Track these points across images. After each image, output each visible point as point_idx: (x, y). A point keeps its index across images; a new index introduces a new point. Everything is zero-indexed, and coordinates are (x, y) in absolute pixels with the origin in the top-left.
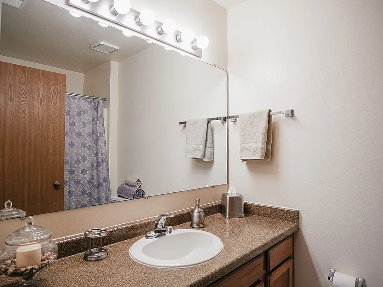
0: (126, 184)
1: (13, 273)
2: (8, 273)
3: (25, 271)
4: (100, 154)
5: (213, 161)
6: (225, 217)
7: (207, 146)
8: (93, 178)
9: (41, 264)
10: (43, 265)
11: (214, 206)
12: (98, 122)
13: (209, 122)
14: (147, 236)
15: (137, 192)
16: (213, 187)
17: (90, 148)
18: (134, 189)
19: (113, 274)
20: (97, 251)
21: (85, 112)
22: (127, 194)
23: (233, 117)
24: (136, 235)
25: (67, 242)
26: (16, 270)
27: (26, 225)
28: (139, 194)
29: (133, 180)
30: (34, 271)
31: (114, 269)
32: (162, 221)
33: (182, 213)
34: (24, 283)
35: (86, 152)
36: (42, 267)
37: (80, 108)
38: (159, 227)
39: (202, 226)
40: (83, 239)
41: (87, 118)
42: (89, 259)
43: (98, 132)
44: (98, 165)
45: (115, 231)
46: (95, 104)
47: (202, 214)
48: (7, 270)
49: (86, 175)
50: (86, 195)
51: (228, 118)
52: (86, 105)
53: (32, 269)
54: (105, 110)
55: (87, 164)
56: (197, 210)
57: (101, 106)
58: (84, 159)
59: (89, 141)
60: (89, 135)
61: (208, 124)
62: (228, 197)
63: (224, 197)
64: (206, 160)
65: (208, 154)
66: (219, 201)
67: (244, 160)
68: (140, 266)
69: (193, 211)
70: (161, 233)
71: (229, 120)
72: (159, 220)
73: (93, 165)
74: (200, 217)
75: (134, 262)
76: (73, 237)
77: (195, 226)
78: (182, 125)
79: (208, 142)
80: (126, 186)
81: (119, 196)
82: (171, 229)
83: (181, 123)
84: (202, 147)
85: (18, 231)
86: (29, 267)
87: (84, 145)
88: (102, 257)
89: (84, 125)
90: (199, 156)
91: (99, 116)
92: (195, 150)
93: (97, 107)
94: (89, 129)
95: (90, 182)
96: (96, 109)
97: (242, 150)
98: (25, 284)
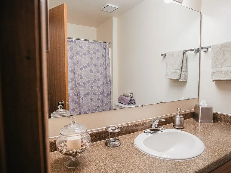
0: (124, 95)
1: (65, 153)
2: (63, 153)
3: (72, 153)
4: (108, 77)
5: (187, 81)
6: (198, 121)
7: (183, 70)
8: (104, 91)
9: (82, 149)
10: (83, 150)
11: (189, 113)
12: (106, 57)
13: (184, 53)
14: (144, 132)
15: (131, 100)
16: (188, 99)
17: (101, 73)
18: (129, 99)
19: (126, 159)
20: (113, 140)
21: (98, 51)
22: (124, 101)
23: (205, 48)
24: (137, 131)
25: (95, 133)
26: (67, 152)
27: (71, 122)
28: (132, 102)
29: (128, 93)
30: (78, 153)
31: (126, 155)
32: (156, 123)
33: (167, 117)
34: (72, 158)
35: (99, 76)
36: (82, 151)
37: (96, 49)
38: (153, 127)
39: (182, 127)
40: (105, 132)
41: (99, 55)
42: (108, 145)
43: (107, 63)
44: (107, 83)
45: (123, 127)
46: (104, 45)
47: (183, 119)
48: (62, 150)
49: (100, 89)
50: (100, 101)
51: (202, 48)
52: (99, 47)
53: (77, 152)
54: (110, 49)
55: (100, 83)
56: (178, 116)
57: (107, 47)
58: (98, 79)
59: (101, 69)
60: (101, 65)
61: (184, 54)
62: (201, 107)
63: (197, 107)
64: (182, 81)
65: (183, 76)
66: (193, 110)
67: (214, 80)
68: (145, 155)
69: (175, 117)
70: (154, 131)
71: (202, 50)
72: (153, 122)
73: (103, 83)
74: (181, 121)
75: (139, 151)
76: (98, 130)
77: (177, 127)
78: (163, 57)
79: (183, 67)
80: (124, 97)
81: (119, 102)
82: (162, 129)
83: (162, 55)
84: (179, 71)
85: (67, 126)
86: (75, 151)
87: (98, 71)
88: (117, 145)
89: (98, 59)
90: (176, 77)
91: (106, 53)
92: (173, 73)
93: (105, 48)
94: (101, 61)
95: (102, 93)
96: (105, 49)
97: (214, 73)
98: (72, 160)
